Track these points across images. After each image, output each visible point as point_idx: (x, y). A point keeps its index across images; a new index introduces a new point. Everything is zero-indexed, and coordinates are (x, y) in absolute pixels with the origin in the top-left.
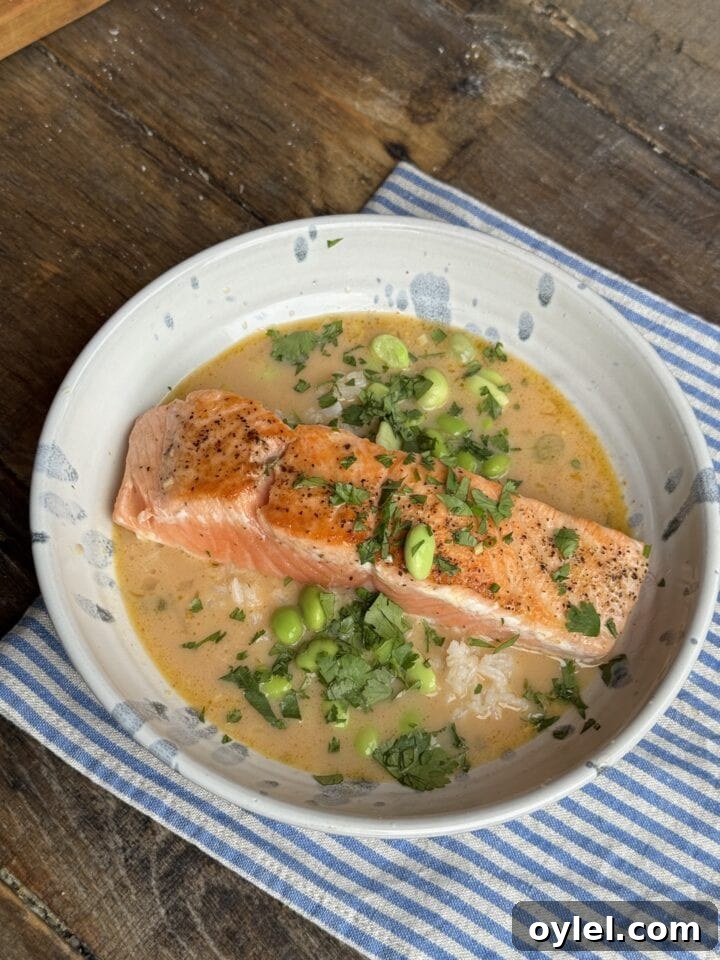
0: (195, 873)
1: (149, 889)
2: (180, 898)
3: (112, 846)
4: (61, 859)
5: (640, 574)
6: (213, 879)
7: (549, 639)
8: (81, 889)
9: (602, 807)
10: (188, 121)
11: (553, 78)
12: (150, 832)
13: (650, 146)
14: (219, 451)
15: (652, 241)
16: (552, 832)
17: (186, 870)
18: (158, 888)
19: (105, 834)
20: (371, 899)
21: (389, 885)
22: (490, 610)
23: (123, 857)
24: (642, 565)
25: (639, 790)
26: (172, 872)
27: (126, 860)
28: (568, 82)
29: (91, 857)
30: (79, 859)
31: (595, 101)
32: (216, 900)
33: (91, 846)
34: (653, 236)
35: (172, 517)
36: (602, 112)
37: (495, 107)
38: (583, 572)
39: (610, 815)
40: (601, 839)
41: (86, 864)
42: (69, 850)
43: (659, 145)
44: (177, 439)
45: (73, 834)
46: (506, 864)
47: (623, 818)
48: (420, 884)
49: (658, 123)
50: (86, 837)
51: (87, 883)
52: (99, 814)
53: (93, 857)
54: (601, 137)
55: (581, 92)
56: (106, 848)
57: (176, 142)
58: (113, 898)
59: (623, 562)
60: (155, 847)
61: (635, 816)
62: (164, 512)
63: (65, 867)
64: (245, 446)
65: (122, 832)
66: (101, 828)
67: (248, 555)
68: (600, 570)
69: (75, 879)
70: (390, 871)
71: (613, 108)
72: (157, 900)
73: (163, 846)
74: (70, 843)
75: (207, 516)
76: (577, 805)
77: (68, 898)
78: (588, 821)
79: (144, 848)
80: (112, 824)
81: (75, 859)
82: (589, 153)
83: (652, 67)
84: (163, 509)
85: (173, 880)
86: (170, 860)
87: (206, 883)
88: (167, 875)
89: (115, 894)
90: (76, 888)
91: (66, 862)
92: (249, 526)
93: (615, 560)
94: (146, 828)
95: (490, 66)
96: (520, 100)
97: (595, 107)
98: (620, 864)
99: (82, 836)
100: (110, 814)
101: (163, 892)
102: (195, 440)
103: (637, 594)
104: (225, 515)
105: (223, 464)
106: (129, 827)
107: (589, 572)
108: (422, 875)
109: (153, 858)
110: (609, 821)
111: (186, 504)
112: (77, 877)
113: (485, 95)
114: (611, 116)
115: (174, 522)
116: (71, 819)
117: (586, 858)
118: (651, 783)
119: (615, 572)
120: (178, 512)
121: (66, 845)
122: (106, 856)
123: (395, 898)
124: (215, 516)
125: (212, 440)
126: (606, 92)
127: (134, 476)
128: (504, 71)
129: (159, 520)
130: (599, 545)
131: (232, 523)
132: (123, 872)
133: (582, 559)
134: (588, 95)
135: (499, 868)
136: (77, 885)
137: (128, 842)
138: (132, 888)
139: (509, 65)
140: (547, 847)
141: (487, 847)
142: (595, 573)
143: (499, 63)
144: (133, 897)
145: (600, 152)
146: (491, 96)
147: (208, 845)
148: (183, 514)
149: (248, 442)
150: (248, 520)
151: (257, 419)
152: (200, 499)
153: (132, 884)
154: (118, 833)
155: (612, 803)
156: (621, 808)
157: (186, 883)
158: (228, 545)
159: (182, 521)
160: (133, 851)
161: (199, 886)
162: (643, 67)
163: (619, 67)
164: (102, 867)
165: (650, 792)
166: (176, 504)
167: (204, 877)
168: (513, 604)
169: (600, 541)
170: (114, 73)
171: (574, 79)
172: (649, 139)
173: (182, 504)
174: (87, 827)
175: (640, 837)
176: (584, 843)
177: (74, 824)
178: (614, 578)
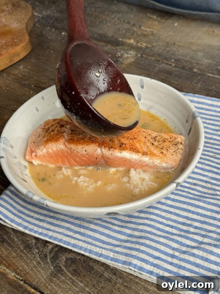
0: (62, 255)
1: (48, 263)
2: (58, 263)
3: (35, 253)
4: (19, 259)
5: (183, 143)
6: (68, 256)
7: (159, 163)
8: (26, 266)
9: (187, 213)
10: (43, 81)
11: (141, 56)
12: (46, 247)
13: (171, 65)
14: (53, 131)
15: (175, 83)
16: (173, 223)
17: (59, 255)
18: (50, 261)
19: (32, 250)
20: (117, 249)
21: (123, 245)
22: (139, 157)
23: (38, 255)
24: (183, 141)
25: (198, 207)
26: (54, 256)
27: (39, 256)
28: (146, 56)
29: (28, 257)
30: (24, 258)
31: (153, 58)
32: (69, 262)
33: (28, 254)
34: (175, 82)
35: (42, 152)
36: (156, 60)
37: (126, 64)
38: (165, 144)
39: (190, 215)
40: (189, 222)
41: (27, 259)
42: (21, 256)
43: (173, 64)
44: (41, 132)
45: (22, 251)
46: (159, 233)
47: (194, 215)
48: (132, 242)
49: (172, 60)
50: (26, 251)
51: (27, 264)
52: (30, 245)
53: (29, 256)
54: (157, 65)
55: (149, 58)
56: (33, 253)
57: (40, 86)
58: (36, 267)
59: (177, 141)
60: (48, 251)
61: (198, 214)
62: (39, 151)
63: (20, 261)
64: (60, 129)
65: (37, 248)
66: (31, 248)
67: (66, 160)
68: (170, 143)
69: (23, 264)
70: (123, 242)
71: (158, 59)
72: (50, 265)
73: (51, 250)
74: (21, 254)
75: (52, 149)
76: (179, 214)
77: (22, 269)
78: (184, 218)
79: (45, 251)
80: (34, 247)
81: (23, 258)
82: (154, 68)
83: (168, 49)
84: (39, 150)
85: (55, 258)
86: (53, 253)
87: (66, 258)
88: (53, 257)
89: (37, 265)
90: (24, 266)
91: (21, 259)
92: (64, 149)
93: (174, 140)
94: (45, 246)
95: (123, 56)
96: (133, 62)
97: (154, 60)
98: (196, 228)
99: (25, 251)
100: (33, 244)
101: (52, 263)
102: (46, 131)
103: (183, 148)
104: (56, 147)
105: (54, 134)
106: (39, 246)
107: (167, 144)
108: (133, 240)
109: (48, 253)
110: (190, 217)
111: (45, 147)
112: (24, 263)
113: (123, 62)
114: (159, 61)
115: (42, 154)
116: (21, 247)
117: (185, 228)
118: (201, 204)
119: (175, 143)
120: (43, 150)
121: (20, 255)
122: (33, 256)
123: (125, 247)
124: (54, 149)
125: (51, 130)
126: (156, 56)
127: (30, 145)
128: (128, 57)
129: (38, 155)
130: (169, 137)
131: (59, 150)
132: (39, 259)
133: (164, 141)
134: (151, 58)
135: (157, 234)
136: (24, 265)
137: (40, 251)
138: (42, 263)
139: (129, 55)
140: (172, 227)
141: (152, 229)
142: (169, 144)
143: (126, 56)
144: (43, 266)
145: (157, 68)
146: (125, 62)
147: (64, 244)
148: (45, 150)
149: (61, 127)
150: (63, 147)
151: (63, 122)
152: (49, 144)
153: (42, 262)
154: (36, 249)
155: (190, 212)
156: (193, 213)
157: (59, 259)
158: (59, 158)
159: (45, 153)
160: (41, 253)
161: (63, 259)
162: (165, 49)
163: (159, 51)
164: (32, 259)
165: (201, 206)
166: (42, 147)
167: (65, 256)
168: (145, 154)
169: (169, 136)
170: (22, 75)
171: (147, 55)
172: (170, 63)
173: (44, 147)
174: (26, 249)
175: (201, 219)
176: (184, 224)
177: (22, 249)
178: (175, 145)
